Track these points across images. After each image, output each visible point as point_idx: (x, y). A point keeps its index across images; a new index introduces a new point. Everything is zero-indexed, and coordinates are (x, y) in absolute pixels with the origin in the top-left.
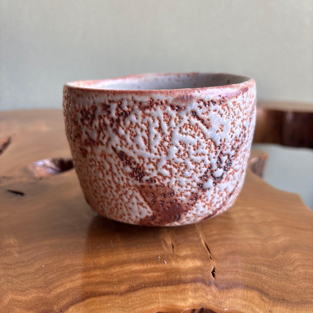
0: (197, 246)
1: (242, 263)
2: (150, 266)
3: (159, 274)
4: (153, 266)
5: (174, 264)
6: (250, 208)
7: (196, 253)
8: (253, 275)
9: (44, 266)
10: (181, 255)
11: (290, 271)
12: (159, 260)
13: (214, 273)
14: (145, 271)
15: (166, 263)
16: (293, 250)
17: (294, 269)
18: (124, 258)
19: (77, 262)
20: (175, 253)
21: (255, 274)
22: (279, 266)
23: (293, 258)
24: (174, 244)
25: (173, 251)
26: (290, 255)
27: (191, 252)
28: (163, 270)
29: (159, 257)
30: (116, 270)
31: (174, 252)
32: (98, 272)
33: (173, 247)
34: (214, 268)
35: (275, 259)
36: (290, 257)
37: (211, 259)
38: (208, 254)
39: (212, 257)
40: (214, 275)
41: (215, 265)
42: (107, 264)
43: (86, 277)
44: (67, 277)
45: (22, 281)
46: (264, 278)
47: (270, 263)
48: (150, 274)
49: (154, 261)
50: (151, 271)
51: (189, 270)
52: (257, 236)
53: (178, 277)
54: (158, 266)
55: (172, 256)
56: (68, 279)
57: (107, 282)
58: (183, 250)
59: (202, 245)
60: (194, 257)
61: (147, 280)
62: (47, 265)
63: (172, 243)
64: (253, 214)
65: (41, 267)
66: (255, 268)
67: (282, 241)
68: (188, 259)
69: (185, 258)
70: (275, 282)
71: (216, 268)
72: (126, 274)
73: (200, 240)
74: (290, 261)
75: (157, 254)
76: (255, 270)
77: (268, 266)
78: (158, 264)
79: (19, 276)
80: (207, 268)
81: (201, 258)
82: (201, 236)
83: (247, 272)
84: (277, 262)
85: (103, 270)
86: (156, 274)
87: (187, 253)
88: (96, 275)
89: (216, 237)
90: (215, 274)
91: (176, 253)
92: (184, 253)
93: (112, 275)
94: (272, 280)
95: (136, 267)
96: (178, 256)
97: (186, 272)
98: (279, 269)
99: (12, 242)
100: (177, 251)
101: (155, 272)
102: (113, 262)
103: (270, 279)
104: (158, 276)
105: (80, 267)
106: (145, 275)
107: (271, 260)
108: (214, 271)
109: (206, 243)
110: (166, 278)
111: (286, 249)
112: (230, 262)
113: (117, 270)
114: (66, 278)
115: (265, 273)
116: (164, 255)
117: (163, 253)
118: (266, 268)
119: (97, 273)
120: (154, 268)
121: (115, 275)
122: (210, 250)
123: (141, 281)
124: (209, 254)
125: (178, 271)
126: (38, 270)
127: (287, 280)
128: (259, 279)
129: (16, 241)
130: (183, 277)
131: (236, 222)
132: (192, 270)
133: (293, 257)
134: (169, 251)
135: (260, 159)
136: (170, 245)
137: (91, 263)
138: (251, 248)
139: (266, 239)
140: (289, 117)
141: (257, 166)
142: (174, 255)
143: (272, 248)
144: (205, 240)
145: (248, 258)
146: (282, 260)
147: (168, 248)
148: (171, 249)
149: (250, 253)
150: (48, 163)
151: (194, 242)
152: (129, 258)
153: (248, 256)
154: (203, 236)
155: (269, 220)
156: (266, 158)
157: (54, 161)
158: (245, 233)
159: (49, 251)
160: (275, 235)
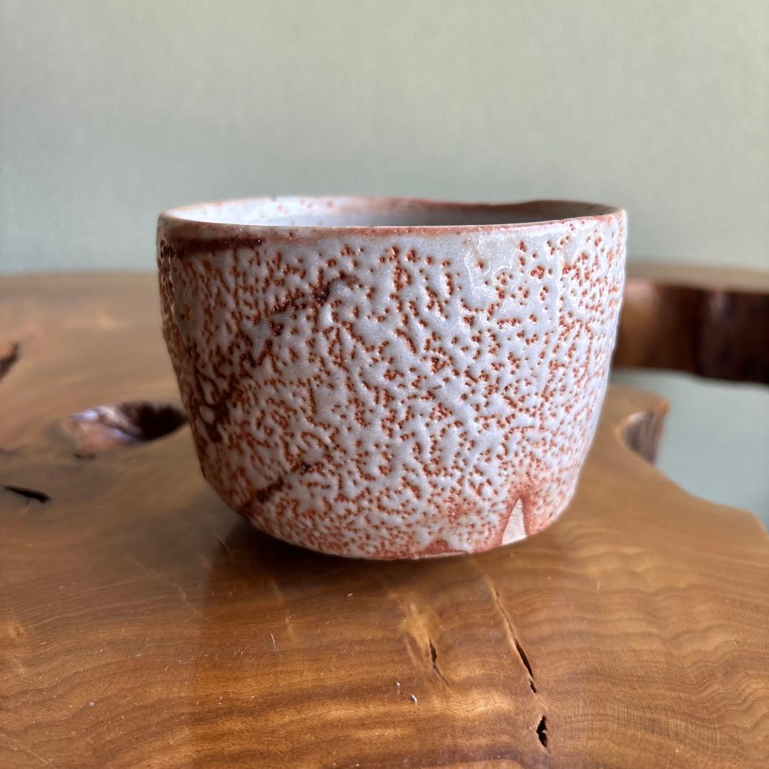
0: (498, 656)
1: (616, 707)
2: (375, 708)
3: (399, 731)
4: (382, 709)
5: (437, 704)
6: (631, 551)
7: (495, 672)
8: (647, 741)
9: (92, 704)
10: (455, 678)
11: (745, 731)
12: (399, 692)
13: (544, 732)
14: (363, 724)
15: (416, 700)
16: (750, 672)
17: (756, 726)
18: (305, 685)
19: (183, 695)
20: (439, 674)
21: (654, 738)
22: (714, 716)
23: (751, 694)
24: (436, 646)
25: (435, 667)
26: (744, 686)
27: (483, 672)
28: (409, 721)
29: (399, 684)
30: (284, 719)
31: (438, 671)
32: (237, 725)
33: (434, 657)
34: (544, 719)
35: (704, 695)
36: (743, 690)
37: (535, 692)
38: (526, 677)
39: (536, 687)
40: (543, 738)
41: (546, 708)
42: (260, 700)
43: (204, 738)
44: (153, 739)
45: (33, 747)
46: (677, 751)
47: (692, 708)
48: (377, 732)
49: (386, 696)
50: (377, 723)
51: (477, 723)
52: (654, 630)
53: (449, 741)
54: (394, 708)
55: (433, 680)
56: (157, 745)
57: (261, 754)
58: (459, 665)
59: (509, 652)
60: (489, 684)
61: (367, 749)
62: (101, 701)
63: (431, 646)
64: (640, 568)
65: (87, 707)
66: (653, 721)
67: (718, 642)
68: (476, 692)
69: (465, 687)
70: (707, 763)
71: (548, 718)
72: (312, 729)
73: (505, 635)
74: (745, 700)
75: (392, 674)
76: (653, 726)
77: (688, 717)
78: (396, 703)
79: (26, 730)
80: (524, 717)
81: (508, 687)
82: (507, 625)
83: (630, 732)
84: (708, 705)
85: (251, 718)
86: (390, 733)
87: (472, 675)
88: (231, 733)
89: (547, 630)
90: (548, 737)
91: (441, 672)
92: (462, 672)
93: (273, 732)
94: (699, 758)
95: (337, 712)
96: (449, 683)
97: (469, 729)
98: (717, 726)
99: (12, 633)
100: (445, 669)
101: (386, 725)
102: (277, 694)
103: (694, 753)
104: (396, 737)
105: (190, 709)
106: (362, 734)
107: (694, 698)
108: (542, 726)
109: (520, 645)
110: (416, 745)
111: (731, 668)
112: (585, 701)
113: (287, 719)
114: (150, 740)
115: (678, 738)
116: (410, 679)
117: (407, 672)
118: (682, 720)
119: (233, 727)
120: (387, 714)
121: (282, 731)
122: (532, 667)
123: (352, 752)
124: (529, 676)
125: (443, 723)
126: (78, 715)
127: (737, 757)
128: (663, 752)
129: (22, 630)
130: (464, 743)
131: (598, 587)
132: (486, 722)
133: (750, 690)
134: (425, 667)
135: (651, 415)
136: (427, 650)
137: (218, 699)
138: (639, 661)
139: (676, 637)
140: (718, 305)
141: (642, 433)
142: (436, 679)
143: (694, 664)
144: (516, 637)
145: (632, 692)
146: (723, 698)
147: (421, 659)
148: (429, 662)
149: (638, 676)
150: (111, 413)
151: (490, 641)
152: (318, 683)
153: (631, 686)
154: (513, 627)
155: (682, 585)
156: (664, 411)
157: (125, 409)
158: (620, 620)
159: (109, 660)
160: (701, 626)
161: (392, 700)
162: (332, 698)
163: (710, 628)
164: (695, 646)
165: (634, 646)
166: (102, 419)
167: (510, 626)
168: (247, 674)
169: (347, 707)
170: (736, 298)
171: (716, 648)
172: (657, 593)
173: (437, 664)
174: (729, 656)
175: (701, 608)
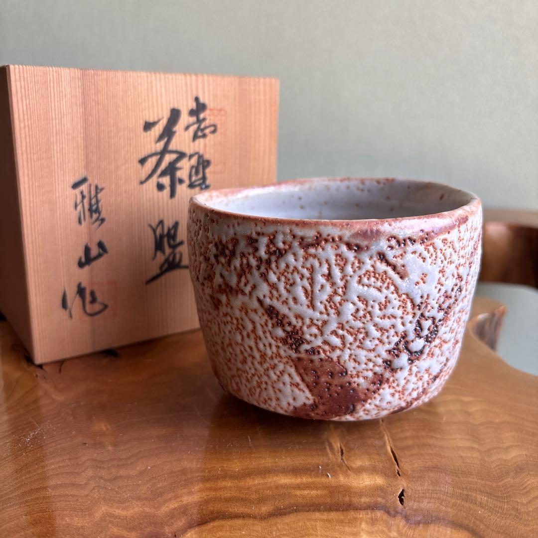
0: (379, 455)
1: (447, 487)
2: (306, 480)
3: (319, 492)
4: (310, 480)
5: (342, 479)
6: (467, 399)
7: (377, 463)
8: (463, 506)
9: (149, 468)
10: (354, 466)
11: (522, 504)
12: (320, 471)
13: (402, 497)
14: (298, 487)
15: (330, 476)
16: (531, 473)
17: (529, 502)
18: (267, 465)
19: (198, 466)
20: (344, 463)
21: (467, 505)
22: (505, 495)
23: (529, 484)
24: (343, 448)
25: (342, 459)
26: (526, 480)
27: (370, 463)
28: (325, 487)
29: (320, 467)
30: (255, 482)
31: (343, 461)
32: (228, 483)
33: (342, 453)
34: (403, 490)
35: (501, 483)
36: (526, 482)
37: (399, 475)
38: (395, 468)
39: (400, 473)
40: (401, 501)
41: (405, 485)
42: (242, 471)
43: (211, 489)
44: (183, 487)
45: (119, 487)
46: (480, 512)
47: (492, 490)
48: (306, 492)
49: (313, 473)
50: (307, 487)
51: (364, 490)
52: (476, 446)
53: (347, 499)
54: (318, 480)
55: (340, 466)
56: (185, 491)
57: (242, 499)
58: (357, 459)
59: (386, 453)
60: (373, 470)
61: (300, 500)
62: (154, 466)
63: (341, 448)
64: (472, 409)
65: (147, 469)
66: (467, 495)
67: (514, 455)
68: (365, 474)
69: (359, 471)
70: (496, 520)
71: (406, 489)
72: (270, 488)
73: (385, 444)
74: (525, 488)
75: (317, 462)
76: (467, 498)
77: (489, 494)
78: (318, 477)
79: (115, 479)
80: (392, 489)
81: (385, 473)
82: (386, 438)
83: (453, 501)
84: (502, 489)
85: (236, 481)
86: (314, 493)
87: (364, 465)
88: (225, 488)
89: (410, 442)
90: (404, 500)
91: (346, 462)
92: (358, 463)
93: (249, 488)
94: (492, 517)
95: (285, 480)
96: (349, 468)
97: (360, 493)
98: (506, 500)
99: (104, 428)
100: (347, 460)
101: (313, 489)
102: (251, 469)
103: (490, 514)
104: (317, 495)
105: (203, 474)
106: (298, 493)
107: (494, 485)
108: (402, 494)
109: (393, 450)
110: (328, 500)
111: (519, 469)
112: (428, 482)
113: (256, 482)
114: (181, 488)
115: (482, 505)
116: (327, 465)
117: (326, 460)
118: (485, 496)
119: (226, 484)
120: (313, 483)
121: (254, 489)
122: (399, 462)
123: (292, 502)
124: (397, 467)
125: (347, 490)
126: (142, 473)
127: (515, 518)
128: (471, 512)
129: (109, 427)
130: (355, 500)
131: (444, 419)
132: (369, 490)
133: (529, 482)
134: (336, 459)
135: (493, 315)
136: (338, 450)
137: (218, 469)
138: (464, 463)
139: (489, 450)
141: (487, 327)
142: (342, 466)
143: (497, 466)
144: (392, 445)
145: (457, 479)
146: (512, 486)
147: (334, 455)
148: (339, 456)
149: (462, 471)
151: (375, 447)
152: (274, 464)
153: (457, 476)
154: (390, 439)
155: (497, 421)
156: (503, 314)
158: (455, 439)
159: (157, 446)
160: (505, 445)
161: (317, 475)
162: (282, 473)
163: (511, 447)
164: (500, 457)
165: (462, 454)
167: (388, 439)
168: (234, 457)
169: (290, 478)
171: (512, 458)
172: (481, 424)
173: (344, 458)
174: (520, 463)
175: (507, 435)
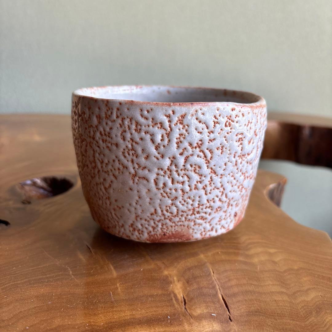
0: (214, 303)
1: (268, 329)
2: (158, 329)
4: (162, 330)
5: (187, 327)
6: (272, 251)
10: (195, 314)
12: (169, 321)
16: (328, 311)
18: (126, 318)
19: (70, 323)
23: (328, 322)
24: (186, 298)
25: (185, 309)
26: (325, 318)
27: (207, 311)
29: (169, 317)
31: (187, 311)
33: (185, 303)
35: (307, 323)
36: (325, 320)
37: (231, 321)
39: (231, 319)
41: (236, 329)
42: (106, 326)
47: (302, 330)
49: (163, 323)
52: (284, 290)
55: (184, 315)
58: (197, 307)
59: (219, 300)
62: (32, 326)
63: (184, 298)
64: (277, 259)
65: (25, 329)
67: (312, 297)
68: (204, 321)
69: (200, 318)
73: (217, 292)
74: (325, 325)
75: (166, 312)
78: (168, 326)
84: (309, 327)
87: (202, 312)
89: (236, 290)
91: (188, 311)
92: (198, 311)
96: (191, 316)
100: (190, 309)
102: (114, 322)
107: (303, 324)
109: (224, 297)
111: (319, 309)
112: (254, 326)
116: (174, 315)
117: (173, 311)
122: (230, 311)
124: (228, 313)
131: (258, 269)
133: (327, 320)
134: (181, 308)
135: (279, 184)
136: (182, 300)
137: (86, 325)
138: (278, 306)
139: (294, 293)
140: (306, 132)
141: (275, 193)
142: (186, 314)
143: (303, 307)
144: (222, 294)
145: (275, 321)
146: (316, 325)
147: (179, 305)
148: (183, 306)
149: (277, 314)
150: (39, 181)
151: (210, 296)
152: (132, 317)
153: (274, 319)
154: (221, 288)
155: (296, 268)
156: (285, 182)
157: (45, 180)
158: (268, 285)
159: (36, 306)
160: (305, 288)
162: (139, 324)
163: (309, 289)
164: (303, 298)
165: (276, 298)
166: (34, 184)
167: (219, 288)
168: (99, 312)
169: (145, 329)
170: (314, 129)
171: (312, 299)
172: (285, 271)
173: (187, 307)
174: (318, 303)
175: (305, 279)
